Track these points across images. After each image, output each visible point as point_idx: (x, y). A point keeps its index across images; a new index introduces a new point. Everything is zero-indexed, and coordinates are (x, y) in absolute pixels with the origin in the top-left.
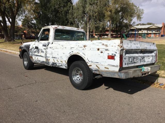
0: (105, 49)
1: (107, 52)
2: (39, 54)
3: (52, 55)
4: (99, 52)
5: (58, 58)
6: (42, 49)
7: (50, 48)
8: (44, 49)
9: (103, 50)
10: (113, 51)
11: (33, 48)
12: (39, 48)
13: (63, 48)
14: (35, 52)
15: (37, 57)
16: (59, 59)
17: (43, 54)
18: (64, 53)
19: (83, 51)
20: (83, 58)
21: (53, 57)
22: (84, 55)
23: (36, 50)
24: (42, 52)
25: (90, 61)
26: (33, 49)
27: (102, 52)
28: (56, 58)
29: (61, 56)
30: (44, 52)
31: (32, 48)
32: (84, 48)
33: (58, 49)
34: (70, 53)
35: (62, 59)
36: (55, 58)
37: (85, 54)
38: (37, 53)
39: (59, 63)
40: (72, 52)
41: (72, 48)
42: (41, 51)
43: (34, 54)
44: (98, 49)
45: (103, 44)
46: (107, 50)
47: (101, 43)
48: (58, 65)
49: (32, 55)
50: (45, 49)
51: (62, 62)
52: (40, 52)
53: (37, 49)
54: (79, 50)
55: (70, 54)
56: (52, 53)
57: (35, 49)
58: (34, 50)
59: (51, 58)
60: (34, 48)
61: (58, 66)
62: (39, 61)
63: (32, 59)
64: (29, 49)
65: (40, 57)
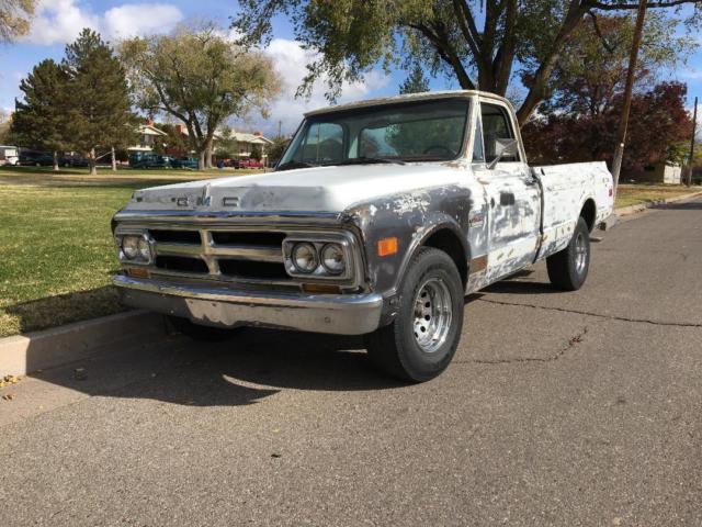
1: (609, 184)
2: (517, 230)
3: (553, 217)
5: (564, 221)
6: (527, 200)
7: (549, 189)
8: (534, 198)
11: (493, 201)
12: (516, 198)
13: (571, 185)
14: (502, 223)
15: (505, 250)
16: (566, 222)
17: (530, 224)
20: (596, 202)
21: (555, 221)
23: (506, 214)
24: (529, 212)
26: (491, 211)
28: (561, 222)
30: (532, 212)
31: (485, 208)
35: (570, 221)
38: (511, 224)
39: (564, 235)
42: (526, 209)
43: (494, 240)
44: (603, 181)
49: (484, 246)
50: (536, 198)
51: (570, 230)
52: (520, 218)
53: (508, 207)
56: (553, 208)
57: (504, 209)
58: (497, 214)
59: (551, 228)
60: (498, 201)
63: (483, 271)
64: (471, 215)
65: (521, 239)
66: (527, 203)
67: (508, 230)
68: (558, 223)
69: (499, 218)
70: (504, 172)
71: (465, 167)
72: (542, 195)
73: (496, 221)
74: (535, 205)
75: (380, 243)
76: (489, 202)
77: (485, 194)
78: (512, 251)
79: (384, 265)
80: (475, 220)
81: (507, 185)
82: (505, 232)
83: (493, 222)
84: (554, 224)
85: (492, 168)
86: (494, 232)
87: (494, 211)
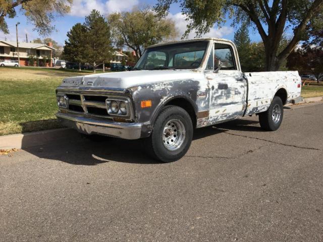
2: (229, 101)
3: (255, 96)
6: (236, 87)
7: (252, 83)
11: (213, 88)
12: (229, 86)
13: (269, 81)
14: (219, 97)
15: (221, 109)
16: (264, 99)
17: (238, 98)
18: (270, 89)
20: (286, 90)
23: (222, 93)
24: (237, 93)
26: (211, 92)
27: (295, 82)
28: (261, 99)
29: (267, 94)
30: (240, 93)
31: (208, 90)
32: (286, 80)
34: (276, 87)
35: (267, 98)
37: (287, 86)
38: (225, 98)
40: (278, 85)
41: (277, 81)
42: (235, 92)
43: (213, 105)
44: (294, 80)
46: (297, 80)
47: (292, 74)
49: (207, 107)
50: (243, 86)
51: (267, 102)
52: (231, 95)
53: (223, 90)
54: (284, 82)
56: (255, 92)
57: (220, 91)
58: (215, 93)
60: (216, 87)
61: (259, 111)
63: (207, 118)
64: (198, 93)
65: (232, 105)
66: (237, 89)
67: (223, 100)
68: (258, 99)
69: (217, 95)
70: (224, 74)
71: (200, 72)
72: (247, 86)
73: (215, 96)
74: (242, 90)
75: (142, 102)
76: (210, 87)
77: (209, 84)
78: (226, 110)
79: (144, 112)
80: (200, 95)
81: (224, 80)
82: (219, 101)
83: (212, 97)
84: (255, 99)
85: (217, 72)
86: (213, 101)
87: (213, 92)
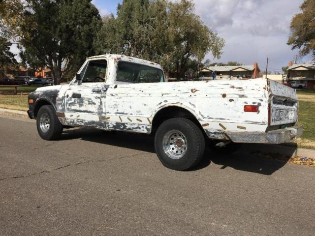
0: (237, 94)
1: (244, 100)
2: (82, 108)
3: (116, 109)
4: (226, 100)
5: (131, 114)
6: (90, 97)
8: (97, 98)
9: (235, 97)
10: (254, 97)
11: (68, 96)
12: (82, 96)
13: (144, 95)
14: (72, 104)
15: (75, 115)
16: (134, 115)
17: (91, 108)
18: (145, 105)
19: (190, 100)
20: (190, 111)
21: (119, 112)
22: (192, 107)
23: (75, 101)
24: (91, 103)
25: (205, 116)
26: (66, 99)
27: (231, 100)
28: (126, 114)
29: (138, 110)
30: (94, 104)
31: (64, 98)
32: (193, 95)
33: (131, 96)
34: (160, 103)
35: (140, 116)
36: (123, 113)
37: (194, 105)
38: (78, 105)
39: (132, 122)
40: (166, 101)
41: (164, 95)
42: (89, 101)
43: (68, 109)
44: (224, 96)
45: (233, 87)
46: (242, 96)
47: (228, 84)
48: (128, 126)
49: (63, 110)
50: (99, 98)
51: (141, 121)
52: (84, 104)
53: (76, 99)
54: (182, 98)
55: (160, 106)
56: (116, 105)
57: (73, 100)
58: (69, 100)
59: (115, 114)
60: (70, 96)
61: (130, 129)
62: (82, 122)
64: (57, 98)
65: (86, 113)
66: (91, 99)
67: (77, 107)
69: (70, 102)
74: (97, 102)
75: (30, 100)
76: (66, 96)
77: (65, 93)
79: (31, 105)
80: (58, 100)
81: (80, 91)
82: (73, 108)
83: (67, 103)
84: (117, 113)
86: (68, 106)
87: (68, 99)
